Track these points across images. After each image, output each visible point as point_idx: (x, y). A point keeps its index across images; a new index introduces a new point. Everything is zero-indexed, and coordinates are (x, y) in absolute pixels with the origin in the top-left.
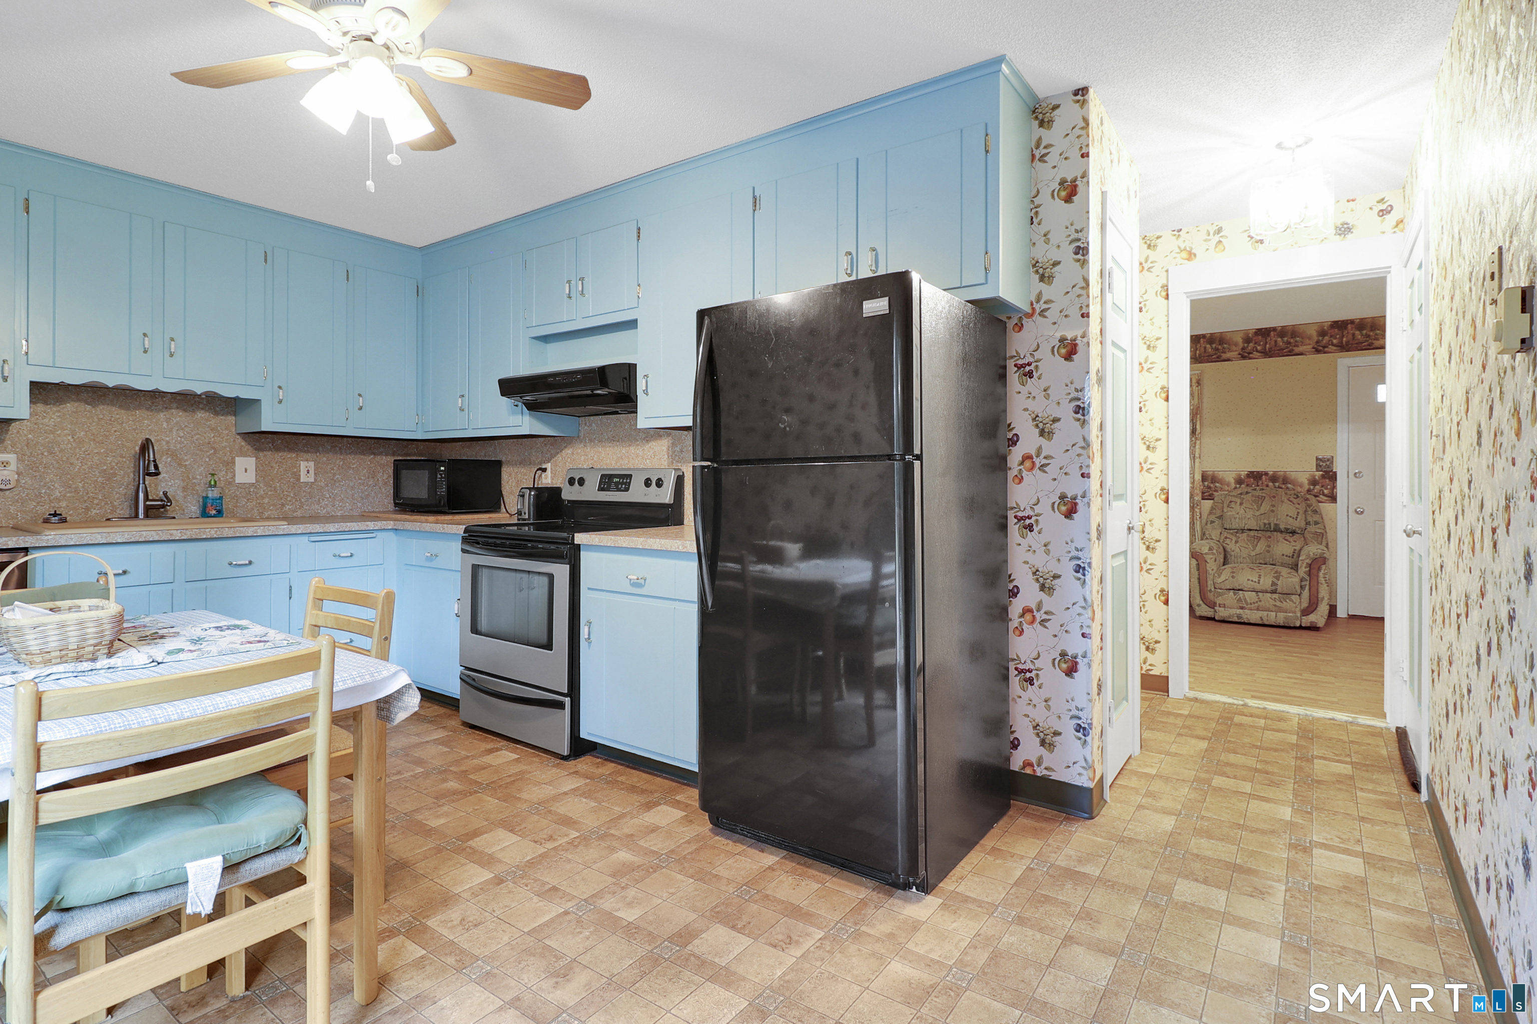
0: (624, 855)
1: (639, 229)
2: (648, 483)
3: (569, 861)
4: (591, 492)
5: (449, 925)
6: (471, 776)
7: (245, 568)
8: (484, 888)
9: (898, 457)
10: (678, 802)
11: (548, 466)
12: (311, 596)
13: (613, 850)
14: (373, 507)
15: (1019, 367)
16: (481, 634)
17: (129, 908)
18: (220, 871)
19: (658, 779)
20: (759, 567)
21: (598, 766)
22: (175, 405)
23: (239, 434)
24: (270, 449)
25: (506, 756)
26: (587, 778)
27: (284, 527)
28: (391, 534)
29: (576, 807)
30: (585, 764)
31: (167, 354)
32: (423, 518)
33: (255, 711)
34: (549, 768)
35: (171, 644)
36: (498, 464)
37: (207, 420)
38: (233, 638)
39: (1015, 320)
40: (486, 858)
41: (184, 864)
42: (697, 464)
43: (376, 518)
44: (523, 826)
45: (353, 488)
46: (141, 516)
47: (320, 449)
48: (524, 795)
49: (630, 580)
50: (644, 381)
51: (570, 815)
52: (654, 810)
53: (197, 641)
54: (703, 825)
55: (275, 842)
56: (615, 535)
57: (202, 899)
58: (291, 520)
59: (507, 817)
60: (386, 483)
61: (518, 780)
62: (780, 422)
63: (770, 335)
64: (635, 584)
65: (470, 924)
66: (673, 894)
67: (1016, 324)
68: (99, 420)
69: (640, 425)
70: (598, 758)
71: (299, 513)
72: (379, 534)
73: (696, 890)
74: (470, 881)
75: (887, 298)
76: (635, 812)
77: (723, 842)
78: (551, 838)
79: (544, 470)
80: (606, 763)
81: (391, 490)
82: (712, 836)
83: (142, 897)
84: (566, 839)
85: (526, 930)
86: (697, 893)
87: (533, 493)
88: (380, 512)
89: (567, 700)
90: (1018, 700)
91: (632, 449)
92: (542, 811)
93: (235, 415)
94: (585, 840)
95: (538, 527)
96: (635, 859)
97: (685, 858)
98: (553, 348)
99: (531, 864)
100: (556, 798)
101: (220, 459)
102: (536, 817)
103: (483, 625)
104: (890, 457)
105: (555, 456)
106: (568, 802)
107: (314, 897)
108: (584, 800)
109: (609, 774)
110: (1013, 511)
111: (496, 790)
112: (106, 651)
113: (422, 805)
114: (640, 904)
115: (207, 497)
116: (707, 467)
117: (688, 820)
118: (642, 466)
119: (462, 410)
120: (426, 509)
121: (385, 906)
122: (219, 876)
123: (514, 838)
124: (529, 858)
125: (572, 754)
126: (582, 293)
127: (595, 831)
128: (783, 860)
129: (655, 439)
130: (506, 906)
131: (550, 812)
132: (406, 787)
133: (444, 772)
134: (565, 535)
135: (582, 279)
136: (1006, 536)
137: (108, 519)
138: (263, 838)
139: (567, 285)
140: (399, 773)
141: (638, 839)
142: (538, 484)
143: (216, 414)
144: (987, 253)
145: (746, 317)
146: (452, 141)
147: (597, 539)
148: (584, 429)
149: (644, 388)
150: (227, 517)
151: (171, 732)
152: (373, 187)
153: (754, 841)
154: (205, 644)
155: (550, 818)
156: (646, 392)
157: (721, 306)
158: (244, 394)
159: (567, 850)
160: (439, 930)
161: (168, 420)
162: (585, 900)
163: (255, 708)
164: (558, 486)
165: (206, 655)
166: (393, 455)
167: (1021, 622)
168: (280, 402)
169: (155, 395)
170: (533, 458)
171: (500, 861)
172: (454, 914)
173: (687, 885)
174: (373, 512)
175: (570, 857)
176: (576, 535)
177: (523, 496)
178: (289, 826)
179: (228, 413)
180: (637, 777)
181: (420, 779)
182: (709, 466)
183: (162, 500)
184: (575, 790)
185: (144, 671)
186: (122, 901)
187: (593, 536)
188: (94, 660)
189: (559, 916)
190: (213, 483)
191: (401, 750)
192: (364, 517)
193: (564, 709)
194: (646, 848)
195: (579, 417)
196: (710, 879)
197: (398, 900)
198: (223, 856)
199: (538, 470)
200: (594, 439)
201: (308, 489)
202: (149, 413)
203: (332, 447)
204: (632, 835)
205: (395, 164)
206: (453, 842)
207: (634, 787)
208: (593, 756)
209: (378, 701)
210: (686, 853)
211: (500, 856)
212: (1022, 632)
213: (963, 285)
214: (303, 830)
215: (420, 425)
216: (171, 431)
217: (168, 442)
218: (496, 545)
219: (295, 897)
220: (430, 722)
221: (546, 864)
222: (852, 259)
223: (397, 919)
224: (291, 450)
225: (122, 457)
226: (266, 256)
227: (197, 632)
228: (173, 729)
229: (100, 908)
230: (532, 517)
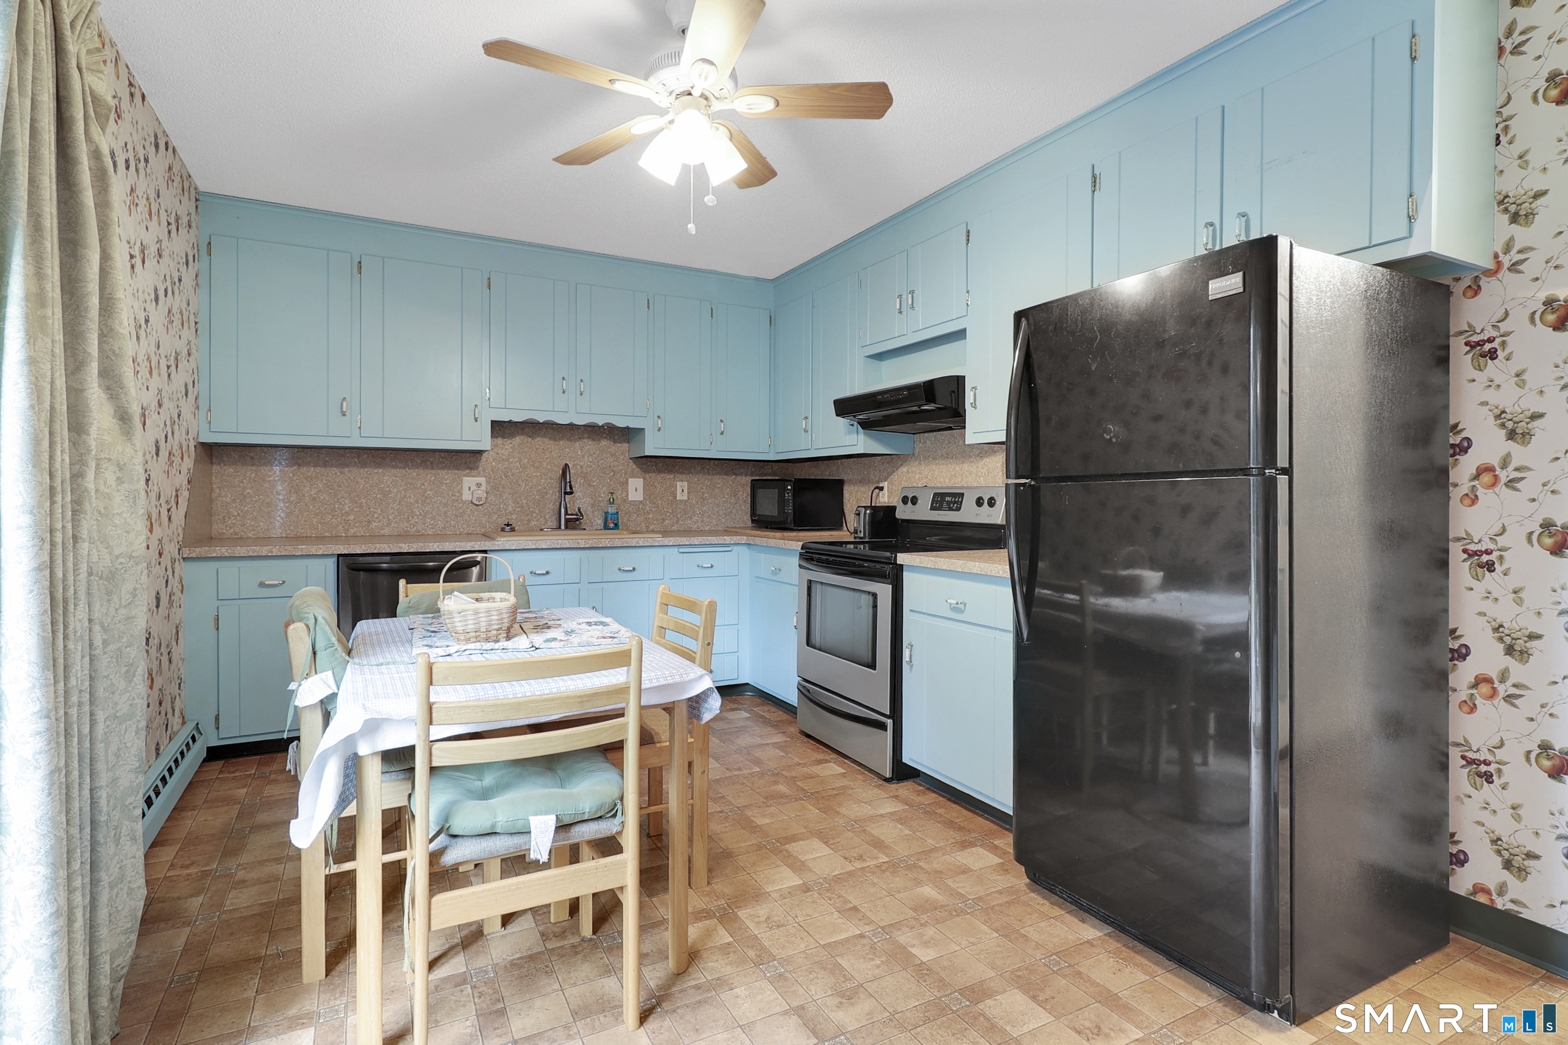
0: (928, 891)
1: (968, 232)
2: (979, 502)
3: (874, 884)
4: (923, 512)
5: (756, 920)
6: (799, 783)
7: (630, 574)
8: (791, 892)
9: (1254, 472)
10: (996, 847)
11: (885, 485)
12: (659, 600)
13: (918, 883)
14: (734, 523)
15: (1472, 346)
16: (814, 647)
17: (492, 844)
18: (553, 828)
19: (979, 818)
20: (1102, 601)
21: (919, 793)
22: (586, 436)
23: (631, 458)
24: (654, 472)
25: (833, 769)
26: (906, 804)
27: (659, 539)
28: (745, 548)
29: (888, 831)
30: (906, 789)
31: (578, 393)
32: (771, 534)
33: (579, 697)
34: (871, 787)
35: (551, 634)
36: (840, 483)
37: (609, 447)
38: (597, 631)
39: (1467, 282)
40: (799, 864)
41: (528, 816)
42: (1010, 481)
43: (736, 534)
44: (837, 840)
45: (718, 505)
46: (563, 527)
47: (693, 470)
48: (843, 811)
49: (951, 604)
50: (972, 394)
51: (883, 838)
52: (969, 850)
53: (569, 633)
54: (1019, 878)
55: (596, 812)
56: (937, 556)
57: (541, 848)
58: (666, 533)
59: (823, 829)
60: (745, 501)
61: (840, 794)
62: (1104, 432)
63: (1095, 331)
64: (955, 609)
65: (774, 924)
66: (973, 944)
67: (1470, 287)
68: (537, 449)
69: (968, 441)
70: (920, 785)
71: (675, 528)
72: (735, 548)
73: (999, 946)
74: (780, 883)
75: (1241, 273)
76: (948, 849)
77: (1039, 902)
78: (860, 858)
79: (881, 489)
80: (928, 792)
81: (747, 507)
82: (1028, 891)
83: (502, 837)
84: (875, 862)
85: (822, 943)
86: (999, 949)
87: (868, 512)
88: (740, 528)
89: (889, 722)
90: (1466, 800)
91: (966, 466)
92: (857, 830)
93: (628, 443)
94: (893, 867)
95: (874, 546)
96: (940, 897)
97: (992, 908)
98: (887, 365)
99: (838, 879)
100: (872, 819)
101: (617, 480)
102: (850, 834)
103: (817, 638)
104: (1246, 471)
105: (892, 474)
106: (884, 825)
107: (626, 867)
108: (899, 826)
109: (928, 804)
110: (1461, 544)
111: (819, 800)
112: (505, 635)
113: (753, 802)
114: (936, 946)
115: (608, 512)
116: (1024, 485)
117: (1003, 869)
118: (975, 485)
119: (806, 431)
120: (779, 526)
121: (708, 889)
122: (553, 832)
123: (826, 850)
124: (836, 873)
125: (894, 777)
126: (912, 307)
127: (905, 860)
128: (1107, 938)
129: (990, 455)
130: (808, 915)
131: (864, 831)
132: (743, 784)
133: (776, 775)
134: (888, 554)
135: (912, 292)
136: (1447, 575)
137: (541, 530)
138: (587, 806)
139: (898, 300)
140: (739, 769)
141: (947, 877)
142: (876, 503)
143: (615, 442)
144: (1411, 196)
145: (1067, 314)
146: (774, 174)
147: (918, 560)
148: (919, 447)
149: (972, 401)
150: (622, 529)
151: (517, 706)
152: (694, 229)
153: (1075, 908)
154: (574, 635)
155: (863, 838)
156: (974, 406)
157: (1039, 306)
158: (633, 424)
159: (874, 873)
160: (748, 922)
161: (582, 448)
162: (882, 928)
163: (579, 694)
164: (894, 505)
165: (569, 645)
166: (752, 475)
167: (1472, 694)
168: (659, 430)
169: (572, 427)
170: (872, 477)
171: (810, 870)
172: (762, 911)
173: (990, 938)
174: (735, 527)
175: (875, 880)
176: (898, 554)
177: (859, 514)
178: (608, 800)
179: (624, 441)
180: (957, 812)
181: (756, 777)
182: (1026, 483)
183: (577, 515)
184: (892, 814)
185: (525, 653)
186: (488, 837)
187: (914, 556)
188: (497, 641)
189: (854, 937)
190: (611, 500)
191: (745, 748)
192: (728, 532)
193: (886, 730)
194: (953, 889)
195: (914, 434)
196: (1017, 938)
197: (719, 886)
198: (557, 816)
199: (875, 488)
200: (929, 457)
201: (682, 506)
202: (569, 443)
203: (702, 468)
204: (941, 872)
205: (711, 204)
206: (772, 843)
207: (951, 822)
208: (916, 783)
209: (690, 699)
210: (995, 903)
211: (811, 865)
212: (1473, 709)
213: (1373, 243)
214: (619, 806)
215: (772, 445)
216: (584, 457)
217: (581, 467)
218: (828, 562)
219: (611, 863)
220: (773, 726)
221: (851, 882)
222: (1214, 231)
223: (715, 903)
224: (670, 472)
225: (551, 479)
226: (648, 303)
227: (573, 625)
228: (519, 704)
229: (474, 839)
230: (867, 535)
